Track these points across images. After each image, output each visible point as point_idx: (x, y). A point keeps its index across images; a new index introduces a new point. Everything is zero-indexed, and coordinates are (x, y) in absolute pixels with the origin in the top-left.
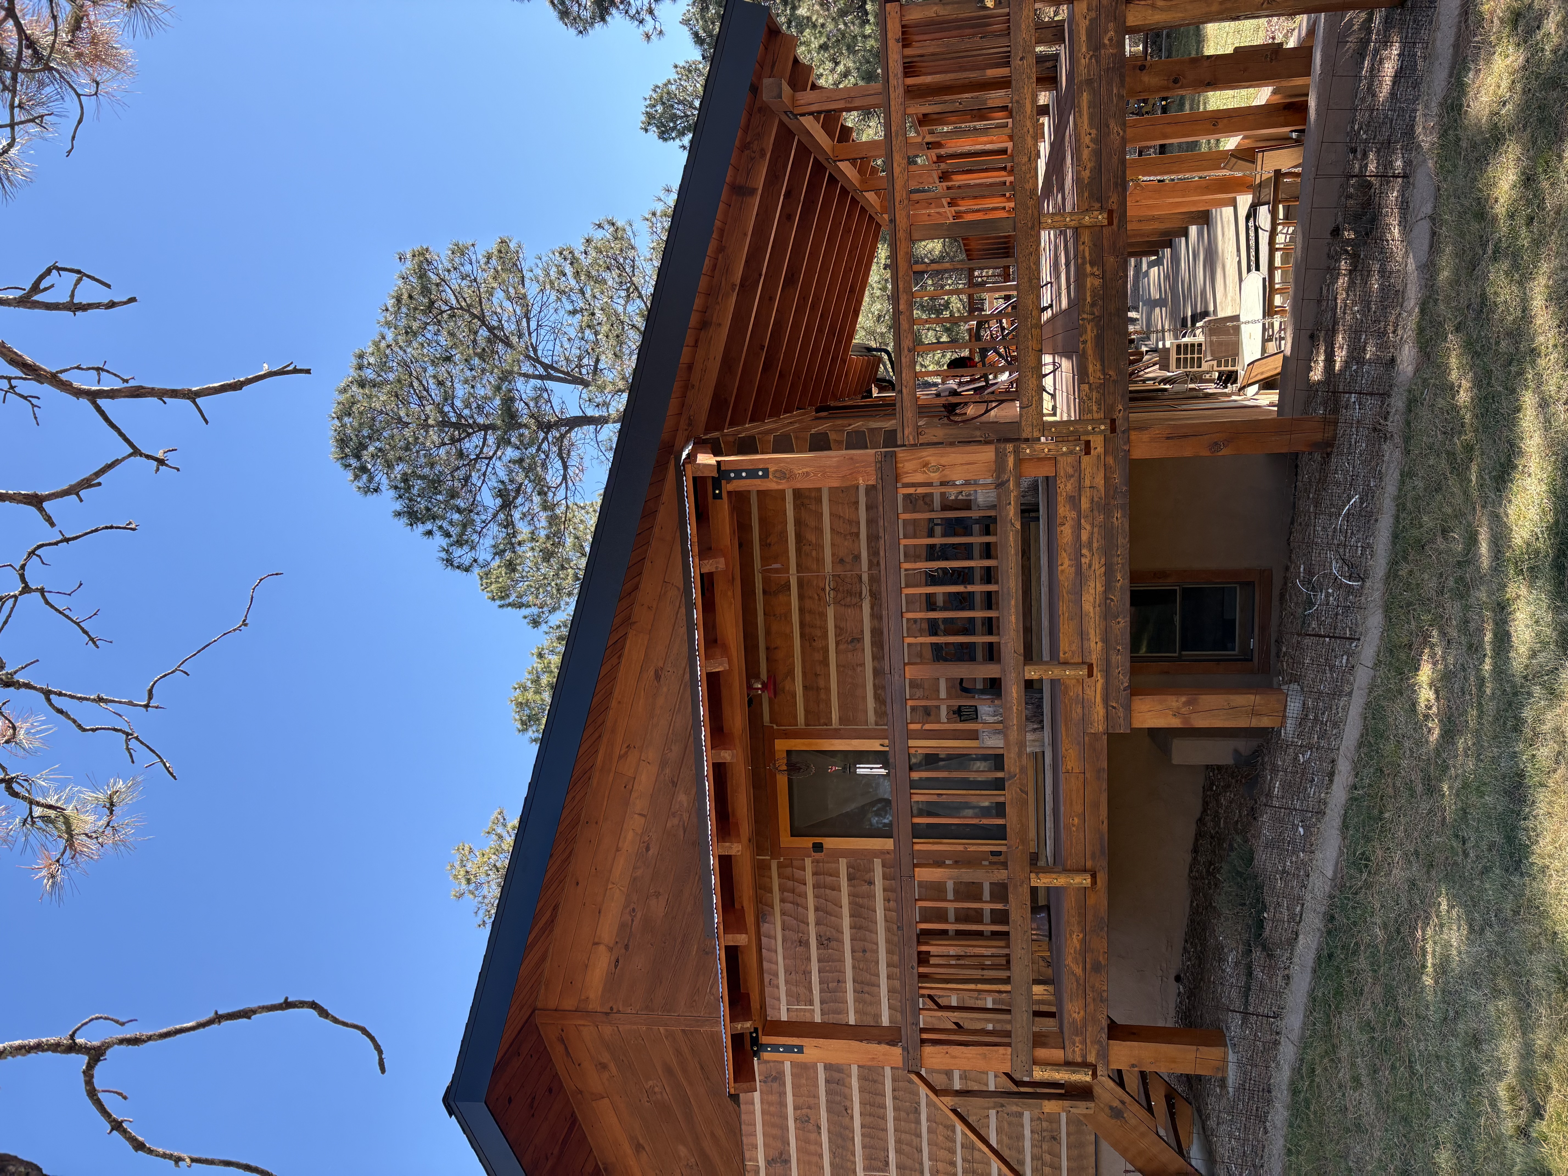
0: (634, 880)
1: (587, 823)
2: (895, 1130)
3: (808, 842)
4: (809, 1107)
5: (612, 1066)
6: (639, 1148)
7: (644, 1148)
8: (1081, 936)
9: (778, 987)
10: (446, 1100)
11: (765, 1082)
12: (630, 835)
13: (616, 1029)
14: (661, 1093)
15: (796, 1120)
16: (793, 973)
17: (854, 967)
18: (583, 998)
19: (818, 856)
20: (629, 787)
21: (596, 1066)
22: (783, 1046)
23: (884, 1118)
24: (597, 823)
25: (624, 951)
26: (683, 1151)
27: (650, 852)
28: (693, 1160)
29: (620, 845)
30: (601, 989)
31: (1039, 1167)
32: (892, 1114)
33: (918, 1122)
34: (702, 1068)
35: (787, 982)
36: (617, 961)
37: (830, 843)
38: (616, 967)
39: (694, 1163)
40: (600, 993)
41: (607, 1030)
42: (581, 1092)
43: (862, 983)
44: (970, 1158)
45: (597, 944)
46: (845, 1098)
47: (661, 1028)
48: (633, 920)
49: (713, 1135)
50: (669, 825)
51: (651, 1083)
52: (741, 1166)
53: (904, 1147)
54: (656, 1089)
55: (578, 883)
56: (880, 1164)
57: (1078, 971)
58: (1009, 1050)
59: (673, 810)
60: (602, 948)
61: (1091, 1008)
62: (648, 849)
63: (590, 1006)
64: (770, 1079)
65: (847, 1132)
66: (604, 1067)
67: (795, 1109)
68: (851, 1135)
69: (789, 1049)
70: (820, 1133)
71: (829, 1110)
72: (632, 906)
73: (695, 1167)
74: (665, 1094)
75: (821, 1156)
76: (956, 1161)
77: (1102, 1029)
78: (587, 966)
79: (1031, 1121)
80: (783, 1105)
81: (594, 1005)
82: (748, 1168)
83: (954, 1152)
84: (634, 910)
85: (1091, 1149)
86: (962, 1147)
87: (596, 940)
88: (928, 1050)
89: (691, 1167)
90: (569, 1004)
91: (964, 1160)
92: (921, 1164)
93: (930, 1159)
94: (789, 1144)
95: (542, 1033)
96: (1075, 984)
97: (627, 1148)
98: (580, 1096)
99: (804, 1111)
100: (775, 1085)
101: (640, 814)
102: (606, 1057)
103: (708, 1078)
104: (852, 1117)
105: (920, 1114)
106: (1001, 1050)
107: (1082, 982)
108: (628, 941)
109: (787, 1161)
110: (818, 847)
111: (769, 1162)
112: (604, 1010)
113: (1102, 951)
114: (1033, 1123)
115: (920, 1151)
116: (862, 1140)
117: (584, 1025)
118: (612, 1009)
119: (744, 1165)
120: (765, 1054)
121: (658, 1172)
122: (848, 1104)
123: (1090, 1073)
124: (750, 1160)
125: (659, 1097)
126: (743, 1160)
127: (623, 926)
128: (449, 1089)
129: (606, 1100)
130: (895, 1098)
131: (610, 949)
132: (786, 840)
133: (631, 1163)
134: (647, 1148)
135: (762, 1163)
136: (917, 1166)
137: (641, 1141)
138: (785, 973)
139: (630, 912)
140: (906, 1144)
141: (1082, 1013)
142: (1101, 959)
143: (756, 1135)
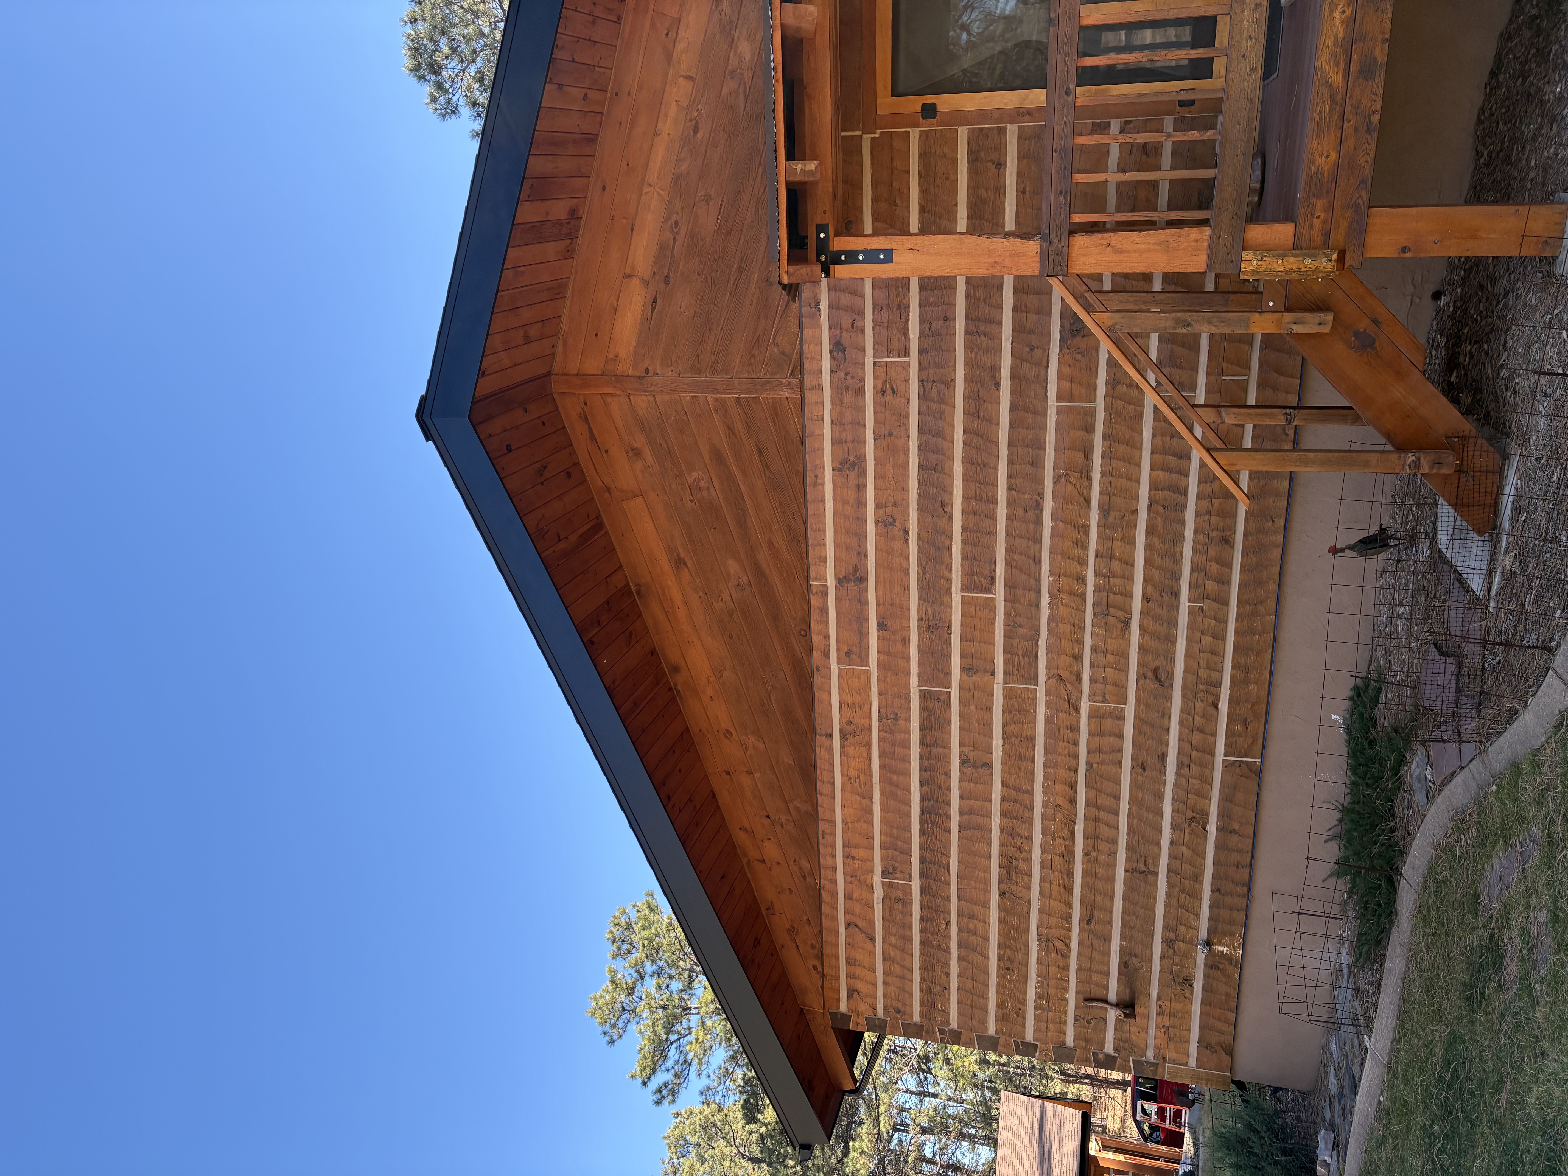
0: (677, 179)
1: (617, 94)
2: (1007, 535)
3: (915, 104)
4: (895, 505)
5: (647, 453)
6: (679, 563)
7: (685, 564)
8: (1349, 11)
9: (863, 331)
10: (420, 415)
11: (840, 470)
12: (673, 110)
13: (652, 399)
14: (708, 489)
15: (877, 522)
16: (884, 309)
17: (968, 296)
18: (611, 356)
19: (929, 126)
20: (672, 34)
21: (627, 452)
22: (864, 252)
23: (993, 517)
24: (629, 94)
25: (663, 285)
26: (733, 566)
27: (699, 135)
28: (745, 578)
29: (660, 125)
30: (633, 343)
31: (1200, 581)
32: (1005, 512)
33: (1039, 522)
34: (760, 452)
35: (875, 323)
36: (655, 301)
37: (946, 102)
38: (652, 311)
39: (746, 582)
40: (632, 348)
41: (641, 402)
42: (608, 489)
43: (978, 319)
44: (1106, 571)
45: (629, 276)
46: (944, 490)
47: (709, 396)
48: (675, 239)
49: (770, 543)
50: (725, 91)
51: (695, 475)
52: (804, 586)
53: (1017, 557)
54: (702, 484)
55: (604, 188)
56: (984, 582)
57: (1336, 79)
58: (1207, 231)
59: (730, 67)
60: (635, 283)
61: (1350, 143)
62: (696, 130)
63: (620, 369)
64: (847, 466)
65: (943, 538)
66: (636, 453)
67: (878, 506)
68: (947, 543)
69: (871, 257)
70: (907, 541)
71: (921, 509)
72: (675, 218)
73: (747, 587)
74: (712, 489)
75: (906, 572)
76: (1085, 576)
77: (1363, 181)
78: (616, 311)
79: (1197, 516)
80: (861, 503)
81: (625, 367)
82: (814, 589)
83: (1085, 563)
84: (676, 223)
85: (1277, 553)
86: (1097, 556)
87: (628, 271)
88: (1080, 241)
89: (743, 589)
90: (593, 366)
91: (1097, 574)
92: (1039, 580)
93: (1051, 573)
94: (866, 556)
95: (560, 409)
96: (1328, 103)
97: (665, 564)
98: (607, 495)
99: (889, 510)
100: (853, 475)
101: (685, 77)
102: (639, 441)
103: (767, 467)
104: (951, 518)
105: (1042, 510)
106: (1194, 233)
107: (1339, 98)
108: (669, 270)
109: (863, 579)
110: (929, 111)
111: (841, 581)
112: (637, 374)
113: (1380, 37)
114: (1198, 519)
115: (1038, 562)
116: (962, 549)
117: (612, 395)
118: (647, 371)
119: (809, 586)
120: (837, 268)
121: (701, 594)
122: (946, 498)
123: (1335, 257)
124: (816, 579)
125: (705, 493)
126: (808, 578)
127: (663, 248)
128: (423, 401)
129: (639, 500)
130: (1010, 488)
131: (646, 283)
132: (885, 103)
133: (670, 583)
134: (689, 564)
135: (831, 582)
136: (1033, 582)
137: (682, 555)
138: (874, 308)
139: (671, 227)
140: (1021, 554)
141: (1333, 156)
142: (1377, 52)
143: (824, 545)
